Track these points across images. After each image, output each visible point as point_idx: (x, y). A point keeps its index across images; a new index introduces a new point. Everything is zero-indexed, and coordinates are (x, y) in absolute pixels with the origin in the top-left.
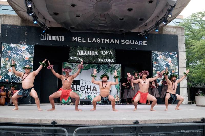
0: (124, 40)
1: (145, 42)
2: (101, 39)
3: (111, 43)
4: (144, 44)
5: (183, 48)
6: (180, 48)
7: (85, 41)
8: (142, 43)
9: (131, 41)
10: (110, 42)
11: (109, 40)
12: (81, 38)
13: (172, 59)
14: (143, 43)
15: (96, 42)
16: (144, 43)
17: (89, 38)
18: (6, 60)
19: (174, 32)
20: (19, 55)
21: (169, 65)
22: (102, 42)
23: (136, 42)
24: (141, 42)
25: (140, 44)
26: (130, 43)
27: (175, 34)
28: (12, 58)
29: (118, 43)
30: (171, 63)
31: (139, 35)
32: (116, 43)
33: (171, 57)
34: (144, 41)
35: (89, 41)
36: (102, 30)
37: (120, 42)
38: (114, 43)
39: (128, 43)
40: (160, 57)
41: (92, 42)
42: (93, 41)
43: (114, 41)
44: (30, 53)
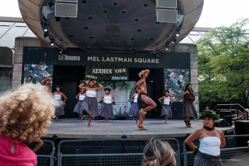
0: (137, 59)
2: (115, 58)
3: (124, 61)
4: (156, 62)
5: (196, 65)
6: (192, 65)
7: (100, 61)
8: (154, 61)
9: (143, 59)
10: (123, 61)
11: (122, 59)
12: (96, 57)
13: (184, 76)
14: (155, 62)
15: (110, 61)
16: (156, 61)
17: (103, 58)
18: (28, 79)
19: (187, 50)
20: (40, 74)
21: (181, 82)
22: (116, 61)
23: (149, 61)
24: (153, 60)
25: (152, 62)
26: (142, 61)
27: (187, 51)
28: (34, 77)
29: (131, 61)
30: (183, 80)
31: (151, 53)
32: (129, 61)
33: (183, 74)
34: (156, 60)
35: (103, 61)
36: (116, 49)
37: (133, 60)
38: (127, 61)
39: (141, 62)
40: (172, 75)
41: (107, 61)
42: (107, 60)
43: (127, 60)
44: (50, 73)
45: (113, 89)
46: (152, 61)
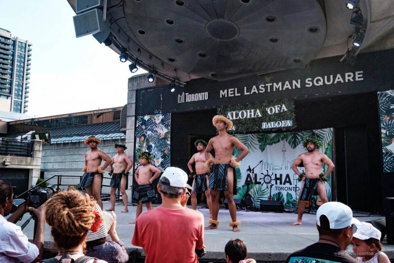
0: (310, 79)
1: (359, 74)
2: (267, 85)
3: (284, 89)
4: (357, 79)
7: (239, 94)
8: (351, 78)
9: (326, 77)
10: (282, 88)
11: (280, 84)
12: (233, 89)
14: (354, 78)
15: (257, 92)
16: (357, 76)
17: (245, 88)
18: (141, 139)
20: (154, 131)
22: (269, 91)
23: (339, 79)
24: (349, 76)
25: (347, 81)
26: (324, 82)
28: (147, 137)
29: (299, 86)
31: (341, 60)
32: (294, 87)
34: (357, 73)
35: (246, 93)
37: (303, 83)
38: (290, 88)
39: (321, 83)
41: (252, 93)
42: (253, 91)
43: (291, 84)
44: (167, 126)
45: (291, 147)
46: (347, 78)
